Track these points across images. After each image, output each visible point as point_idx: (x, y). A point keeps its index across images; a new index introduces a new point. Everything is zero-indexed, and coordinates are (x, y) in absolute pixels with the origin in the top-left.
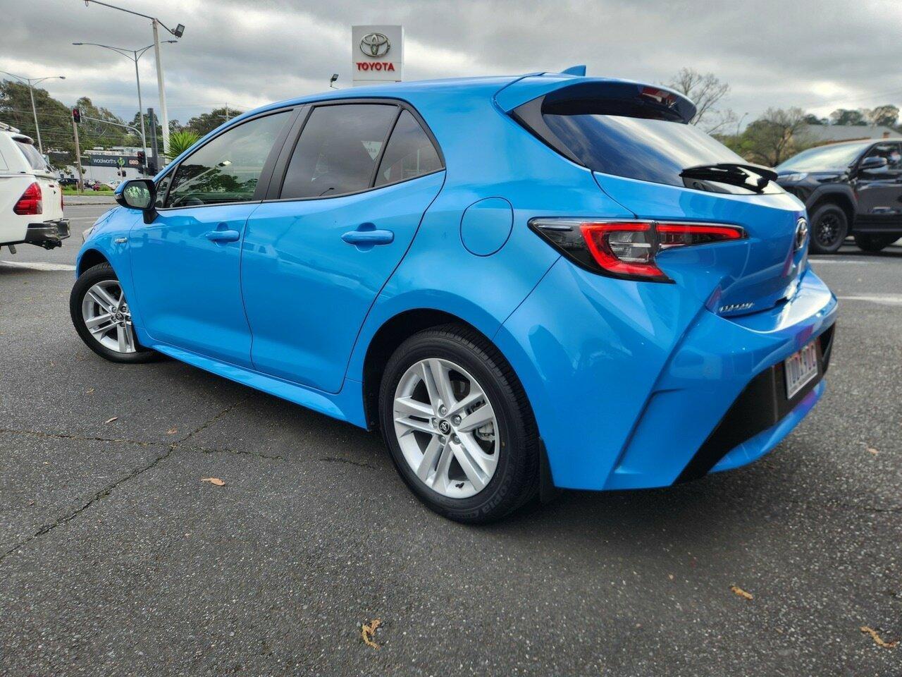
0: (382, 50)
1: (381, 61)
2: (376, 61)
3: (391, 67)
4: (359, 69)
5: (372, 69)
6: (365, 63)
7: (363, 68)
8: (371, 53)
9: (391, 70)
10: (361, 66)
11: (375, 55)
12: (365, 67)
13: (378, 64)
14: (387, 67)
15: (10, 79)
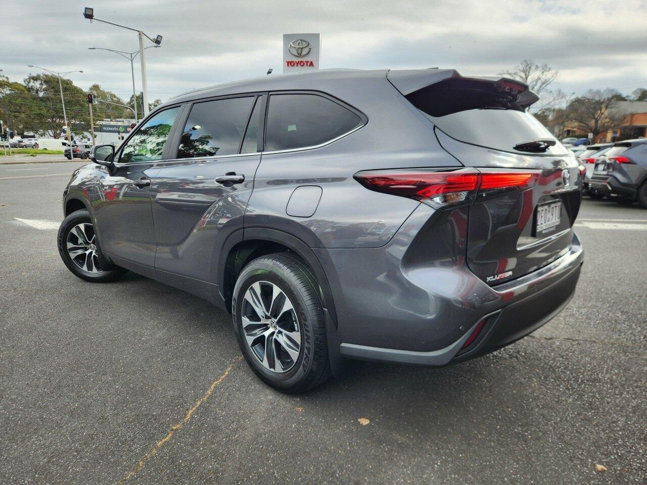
0: (305, 51)
1: (304, 59)
2: (300, 60)
3: (312, 64)
4: (288, 65)
5: (297, 66)
6: (292, 62)
7: (291, 65)
8: (296, 54)
9: (312, 66)
10: (290, 63)
11: (300, 55)
12: (292, 64)
13: (302, 62)
14: (309, 64)
15: (46, 73)
